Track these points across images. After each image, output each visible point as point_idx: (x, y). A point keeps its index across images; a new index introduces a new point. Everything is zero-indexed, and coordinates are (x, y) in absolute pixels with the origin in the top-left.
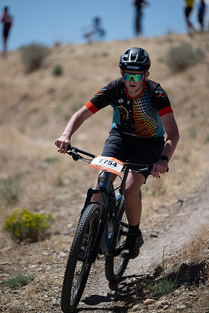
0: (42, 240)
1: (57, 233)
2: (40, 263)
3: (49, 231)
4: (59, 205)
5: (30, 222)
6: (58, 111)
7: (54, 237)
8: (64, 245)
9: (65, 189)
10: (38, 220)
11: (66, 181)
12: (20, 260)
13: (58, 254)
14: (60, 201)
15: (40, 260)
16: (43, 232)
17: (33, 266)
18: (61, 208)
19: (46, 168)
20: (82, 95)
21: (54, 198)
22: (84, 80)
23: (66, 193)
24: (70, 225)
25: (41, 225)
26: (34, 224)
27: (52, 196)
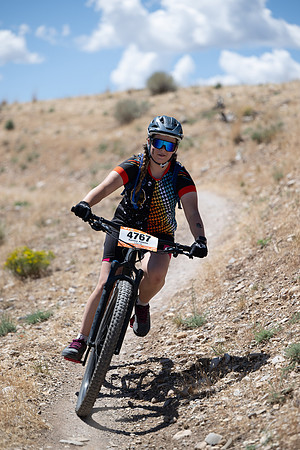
0: (45, 276)
1: (58, 270)
2: (50, 299)
3: (49, 268)
4: (49, 243)
5: (32, 259)
6: (14, 161)
7: (56, 274)
8: (68, 281)
9: (51, 229)
10: (39, 257)
11: (49, 221)
12: (27, 296)
13: (66, 289)
14: (49, 239)
15: (49, 296)
16: (45, 269)
17: (43, 302)
18: (54, 246)
19: (18, 211)
20: (36, 146)
21: (42, 237)
22: (35, 133)
23: (53, 232)
24: (68, 262)
25: (43, 261)
26: (36, 261)
27: (40, 234)
